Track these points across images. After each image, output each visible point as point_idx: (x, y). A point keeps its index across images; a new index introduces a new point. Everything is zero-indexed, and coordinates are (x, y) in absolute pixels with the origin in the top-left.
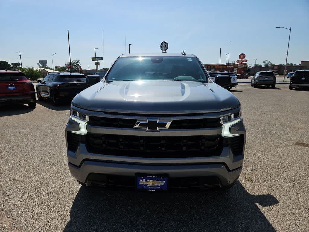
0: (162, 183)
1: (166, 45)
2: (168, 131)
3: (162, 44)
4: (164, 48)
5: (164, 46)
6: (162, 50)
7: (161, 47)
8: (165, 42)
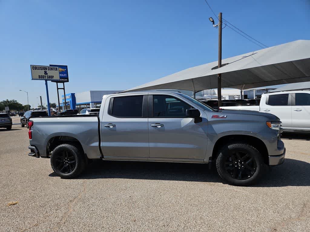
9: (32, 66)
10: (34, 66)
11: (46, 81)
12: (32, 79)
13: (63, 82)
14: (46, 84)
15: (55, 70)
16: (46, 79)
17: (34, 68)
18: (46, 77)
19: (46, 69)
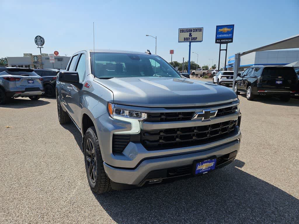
0: (212, 164)
1: (42, 39)
2: (215, 119)
3: (36, 38)
4: (39, 43)
5: (40, 41)
6: (37, 44)
7: (36, 42)
8: (40, 36)
9: (180, 30)
10: (182, 29)
11: (190, 42)
12: (179, 42)
13: (227, 43)
14: (190, 46)
15: (199, 31)
16: (190, 40)
17: (182, 31)
18: (190, 39)
19: (191, 31)
